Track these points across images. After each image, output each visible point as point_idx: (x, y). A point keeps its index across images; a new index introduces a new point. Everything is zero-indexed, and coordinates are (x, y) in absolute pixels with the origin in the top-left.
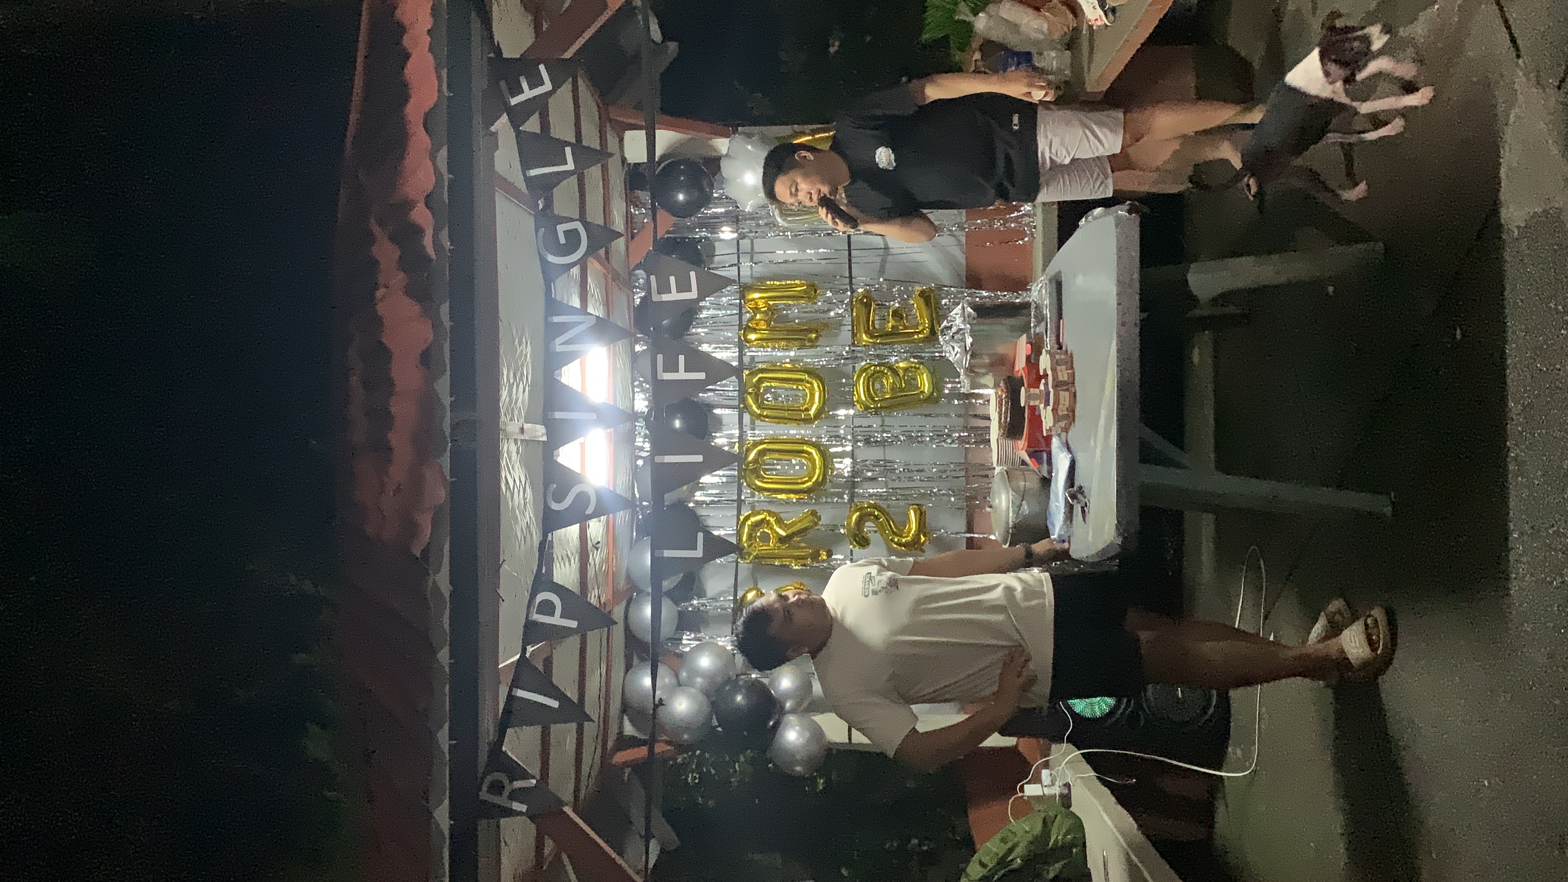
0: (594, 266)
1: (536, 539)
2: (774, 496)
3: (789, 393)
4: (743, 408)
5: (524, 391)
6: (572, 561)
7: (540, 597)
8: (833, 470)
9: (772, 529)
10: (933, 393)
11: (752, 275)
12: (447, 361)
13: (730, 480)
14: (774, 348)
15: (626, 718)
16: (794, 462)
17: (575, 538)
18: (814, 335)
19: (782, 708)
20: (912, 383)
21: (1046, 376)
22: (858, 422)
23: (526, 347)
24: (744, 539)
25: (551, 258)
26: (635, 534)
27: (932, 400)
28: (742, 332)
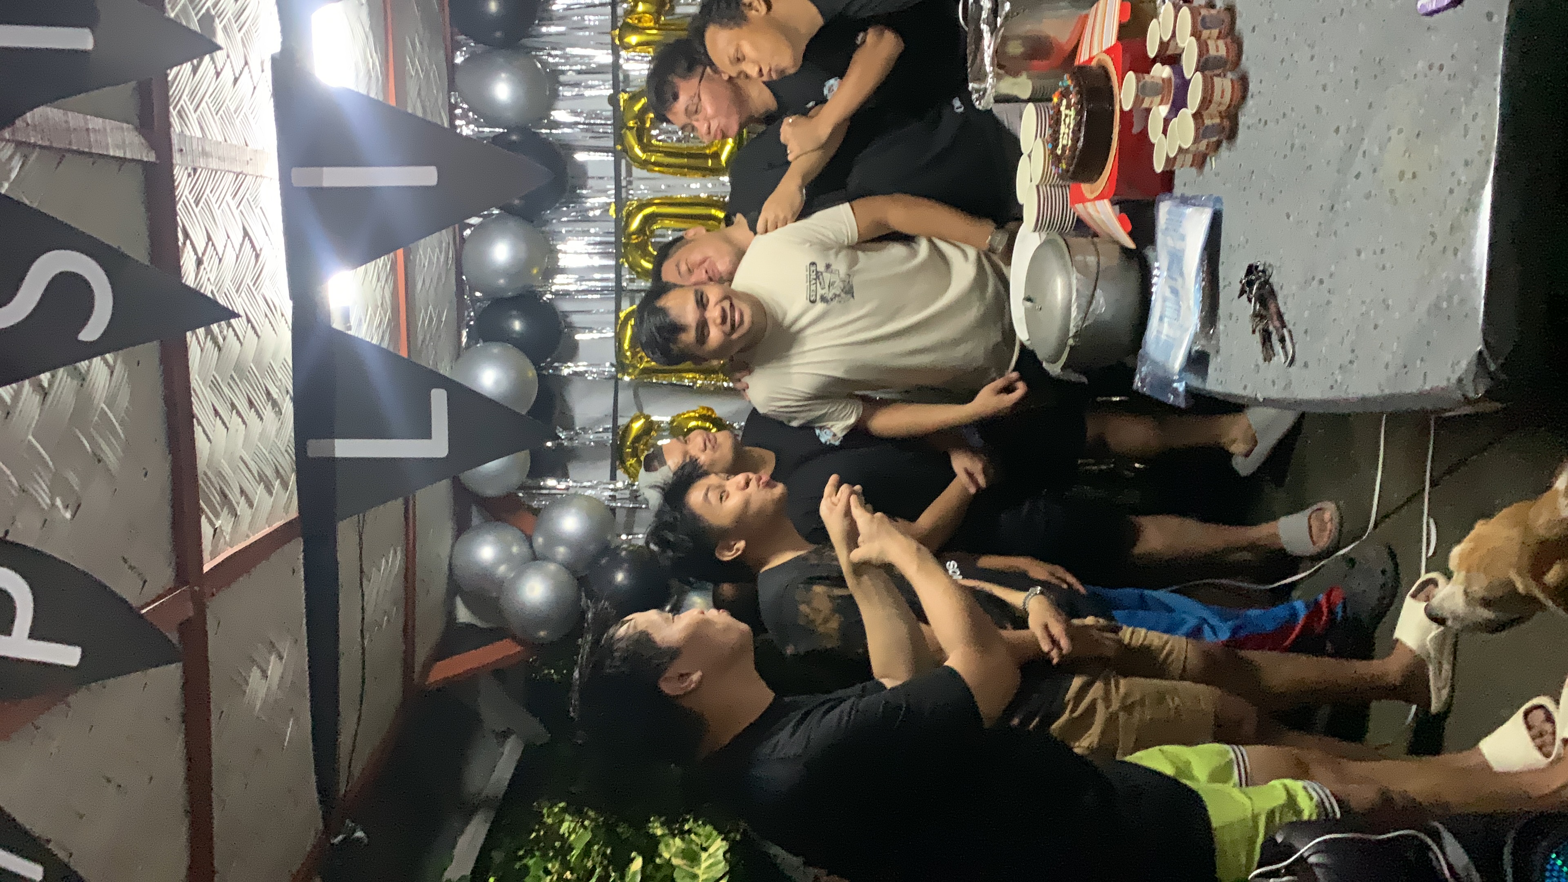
15: (459, 602)
24: (626, 346)
28: (617, 32)
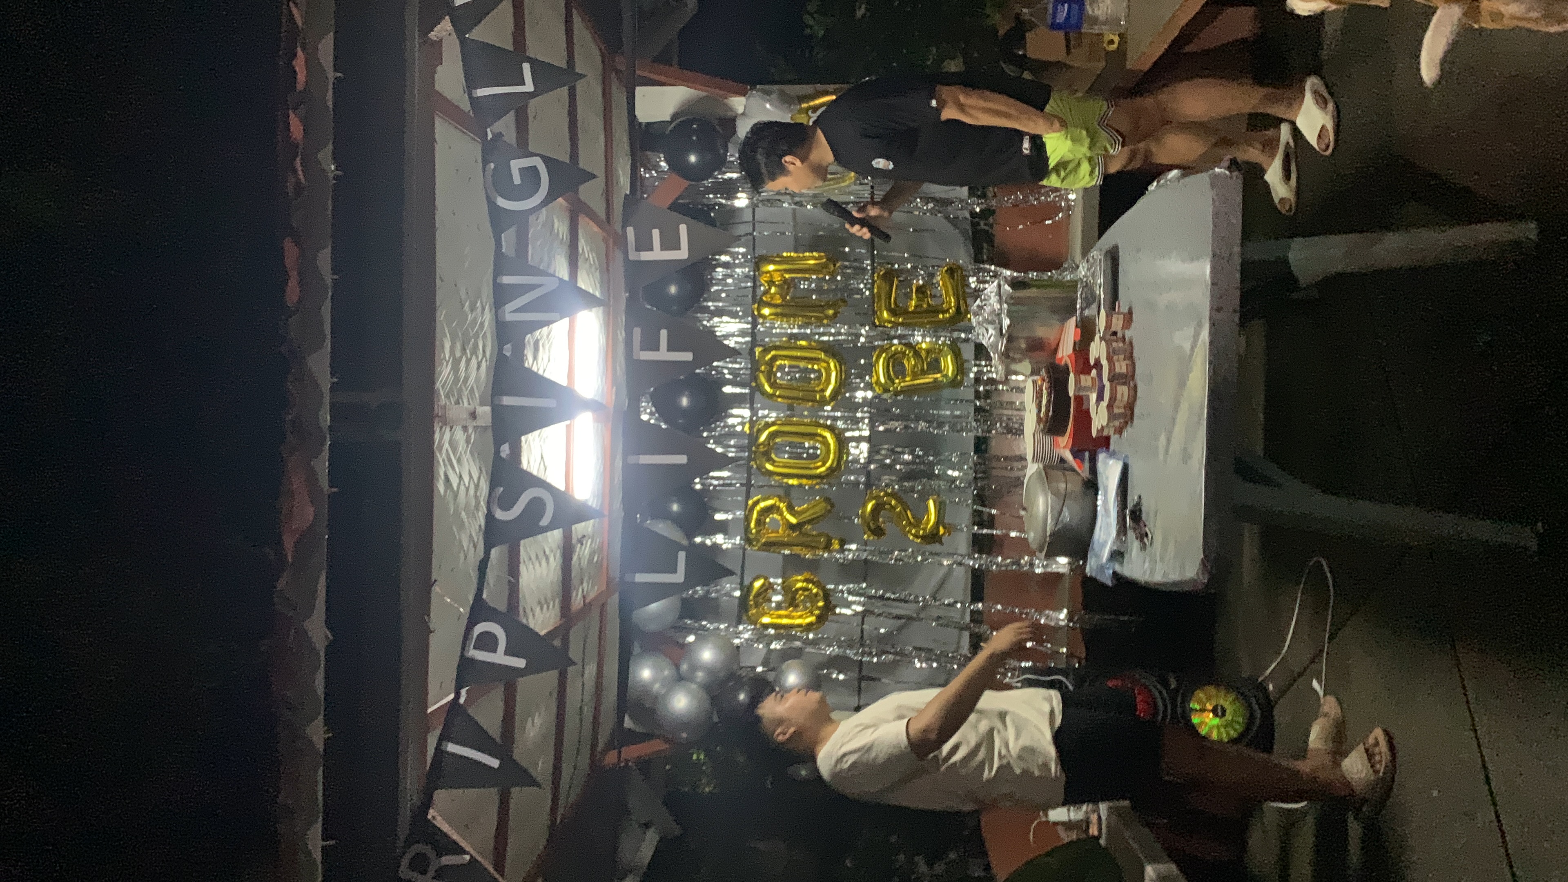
2: (785, 480)
3: (804, 372)
4: (755, 387)
5: (478, 368)
7: (480, 628)
8: (848, 454)
9: (781, 514)
10: (957, 376)
12: (327, 329)
14: (789, 324)
15: (626, 714)
16: (807, 445)
18: (832, 312)
20: (935, 366)
24: (752, 525)
25: (501, 202)
28: (756, 306)
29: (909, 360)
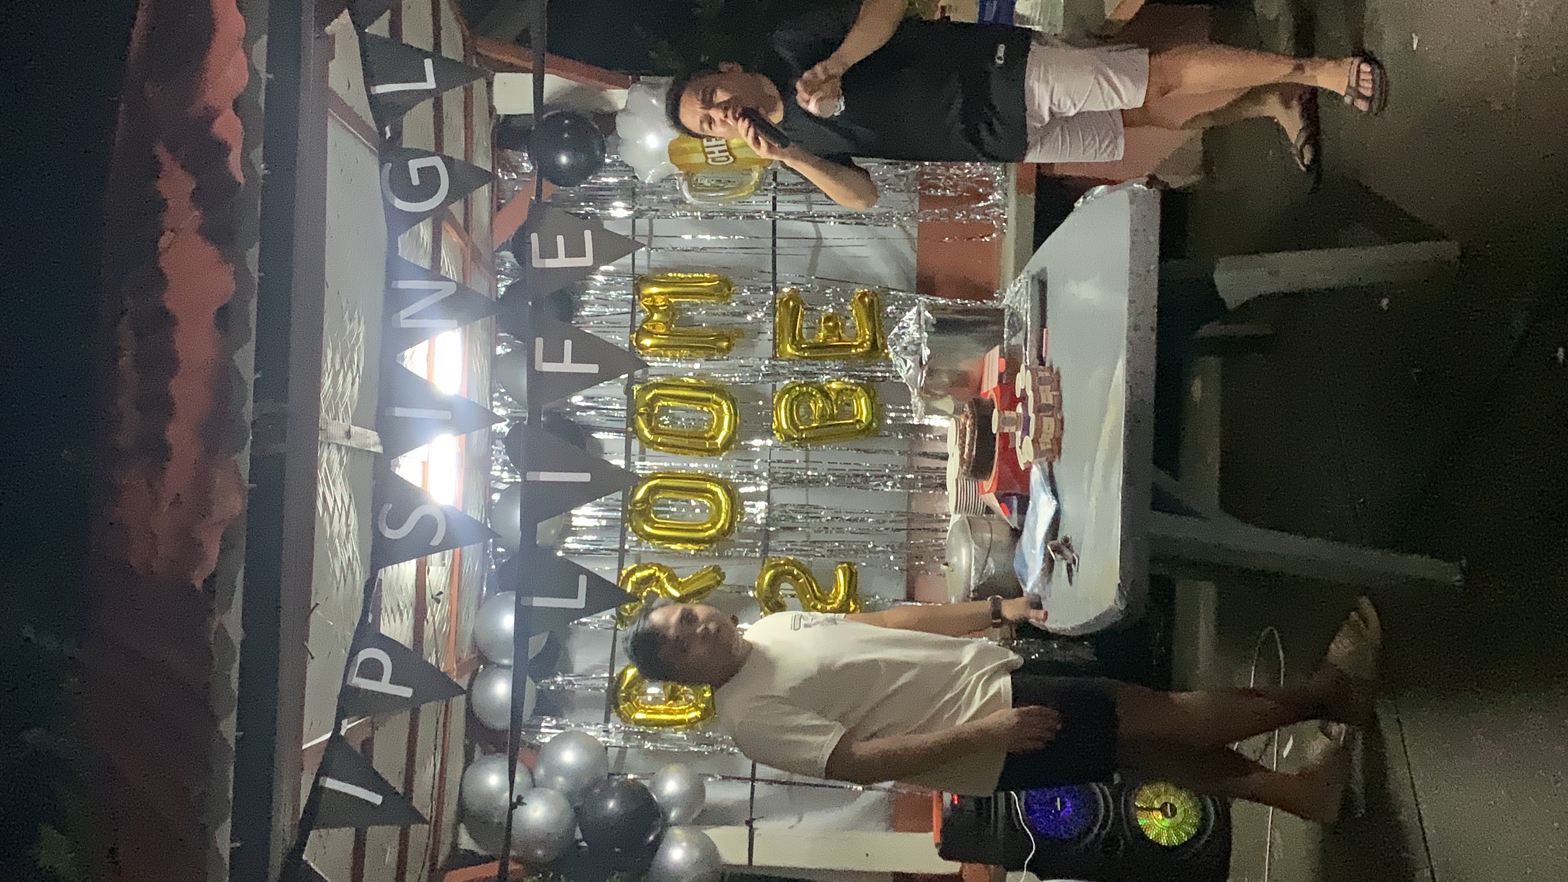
0: (450, 237)
1: (360, 581)
2: (667, 545)
3: (691, 416)
4: (631, 433)
5: (353, 384)
6: (405, 616)
7: (364, 654)
8: (742, 515)
9: (662, 587)
10: (872, 421)
11: (649, 265)
12: (253, 325)
13: (611, 523)
14: (674, 358)
15: (463, 826)
16: (693, 503)
17: (409, 587)
18: (725, 344)
19: (666, 816)
20: (846, 409)
21: (1024, 398)
22: (777, 454)
23: (359, 323)
25: (399, 204)
26: (485, 589)
27: (868, 431)
28: (635, 336)
29: (815, 404)
